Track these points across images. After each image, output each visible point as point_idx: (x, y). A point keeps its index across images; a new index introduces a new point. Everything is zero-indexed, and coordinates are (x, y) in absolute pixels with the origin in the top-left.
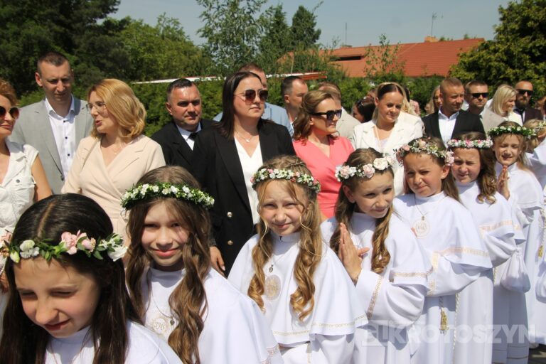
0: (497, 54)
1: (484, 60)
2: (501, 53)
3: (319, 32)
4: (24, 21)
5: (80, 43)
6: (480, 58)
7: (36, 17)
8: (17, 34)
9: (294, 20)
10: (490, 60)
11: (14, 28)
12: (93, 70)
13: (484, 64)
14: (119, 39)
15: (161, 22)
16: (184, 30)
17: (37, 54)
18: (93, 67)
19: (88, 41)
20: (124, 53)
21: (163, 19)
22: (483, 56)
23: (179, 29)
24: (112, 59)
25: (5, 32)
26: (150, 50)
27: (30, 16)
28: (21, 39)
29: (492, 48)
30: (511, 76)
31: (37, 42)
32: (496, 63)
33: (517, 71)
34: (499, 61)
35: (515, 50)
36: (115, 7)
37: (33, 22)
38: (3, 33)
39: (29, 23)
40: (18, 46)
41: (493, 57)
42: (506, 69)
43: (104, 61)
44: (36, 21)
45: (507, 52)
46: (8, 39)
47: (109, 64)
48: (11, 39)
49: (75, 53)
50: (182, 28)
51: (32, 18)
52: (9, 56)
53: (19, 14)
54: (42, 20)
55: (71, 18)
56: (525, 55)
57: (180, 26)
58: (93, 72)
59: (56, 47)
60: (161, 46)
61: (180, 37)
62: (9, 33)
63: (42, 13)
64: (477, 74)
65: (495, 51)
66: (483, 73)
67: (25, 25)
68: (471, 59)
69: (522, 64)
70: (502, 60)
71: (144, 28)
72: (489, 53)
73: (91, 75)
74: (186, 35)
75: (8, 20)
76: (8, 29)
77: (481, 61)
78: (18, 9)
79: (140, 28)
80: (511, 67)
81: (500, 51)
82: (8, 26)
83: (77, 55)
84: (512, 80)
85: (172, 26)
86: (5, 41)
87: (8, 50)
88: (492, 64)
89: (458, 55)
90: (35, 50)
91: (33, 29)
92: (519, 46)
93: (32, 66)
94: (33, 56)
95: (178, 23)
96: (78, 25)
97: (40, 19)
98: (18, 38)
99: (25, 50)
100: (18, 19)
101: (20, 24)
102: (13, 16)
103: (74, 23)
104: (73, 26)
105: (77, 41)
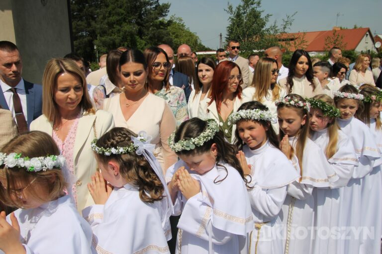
4: (122, 23)
7: (127, 21)
8: (119, 31)
11: (118, 27)
14: (167, 31)
16: (184, 24)
19: (152, 32)
20: (171, 38)
27: (125, 20)
28: (121, 33)
31: (129, 34)
36: (166, 14)
39: (124, 24)
40: (120, 37)
46: (114, 33)
51: (126, 22)
52: (117, 42)
53: (120, 20)
54: (130, 22)
57: (183, 22)
61: (181, 27)
62: (115, 30)
63: (130, 18)
74: (186, 27)
75: (114, 23)
76: (114, 28)
78: (120, 17)
85: (178, 22)
86: (113, 35)
87: (115, 39)
90: (128, 38)
91: (126, 27)
95: (182, 20)
96: (147, 24)
97: (129, 22)
98: (120, 33)
99: (123, 38)
100: (119, 23)
101: (120, 25)
102: (117, 21)
103: (145, 23)
104: (144, 25)
105: (146, 33)
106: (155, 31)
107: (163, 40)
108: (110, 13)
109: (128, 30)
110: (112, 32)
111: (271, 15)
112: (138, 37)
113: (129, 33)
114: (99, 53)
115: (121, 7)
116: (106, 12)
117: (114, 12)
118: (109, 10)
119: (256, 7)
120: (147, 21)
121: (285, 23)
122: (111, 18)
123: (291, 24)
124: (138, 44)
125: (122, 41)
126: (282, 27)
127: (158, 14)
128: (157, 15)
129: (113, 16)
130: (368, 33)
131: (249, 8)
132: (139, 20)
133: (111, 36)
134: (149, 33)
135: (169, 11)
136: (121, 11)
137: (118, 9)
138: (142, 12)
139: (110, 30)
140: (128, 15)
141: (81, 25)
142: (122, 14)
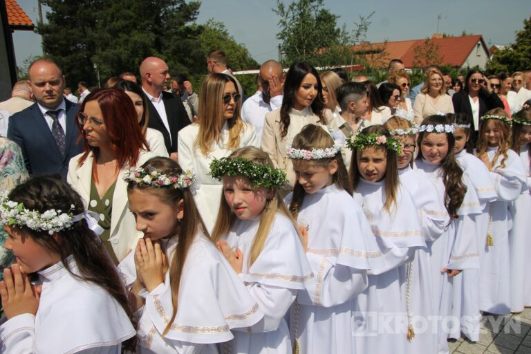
0: (524, 52)
1: (514, 56)
2: (527, 51)
3: (339, 31)
4: (130, 31)
5: (169, 46)
6: (511, 55)
7: (138, 27)
8: (126, 42)
10: (519, 56)
11: (125, 37)
13: (515, 59)
14: (198, 41)
15: (210, 25)
16: (227, 32)
17: (141, 55)
18: (179, 64)
19: (176, 44)
21: (211, 23)
23: (224, 31)
24: (193, 58)
25: (118, 39)
27: (135, 26)
28: (130, 45)
29: (520, 48)
31: (142, 46)
36: (195, 17)
37: (137, 31)
39: (134, 32)
40: (127, 50)
41: (521, 54)
43: (187, 59)
46: (120, 45)
47: (191, 61)
48: (122, 45)
49: (164, 53)
50: (227, 30)
51: (136, 29)
52: (123, 58)
53: (127, 26)
54: (143, 29)
57: (225, 28)
61: (224, 37)
62: (121, 40)
63: (142, 24)
64: (509, 66)
65: (522, 50)
66: (514, 65)
67: (131, 34)
68: (503, 56)
70: (526, 56)
72: (518, 52)
74: (230, 35)
75: (119, 31)
76: (119, 37)
77: (512, 57)
78: (127, 22)
82: (120, 35)
83: (165, 55)
85: (218, 28)
86: (118, 47)
87: (121, 53)
88: (521, 59)
90: (140, 53)
91: (137, 37)
95: (223, 26)
96: (168, 31)
97: (141, 29)
98: (127, 44)
99: (132, 53)
100: (126, 30)
101: (128, 33)
102: (123, 28)
103: (165, 31)
104: (164, 33)
105: (167, 44)
106: (179, 41)
107: (192, 55)
108: (113, 17)
109: (139, 40)
110: (116, 44)
111: (339, 17)
113: (141, 44)
114: (100, 74)
115: (129, 8)
116: (108, 14)
117: (118, 14)
118: (111, 12)
119: (317, 6)
120: (168, 28)
121: (357, 29)
122: (114, 23)
123: (366, 29)
125: (131, 57)
126: (354, 33)
127: (184, 17)
128: (181, 19)
129: (118, 20)
130: (480, 42)
131: (307, 6)
132: (156, 26)
133: (115, 48)
134: (171, 44)
135: (198, 13)
136: (130, 13)
137: (125, 10)
138: (161, 15)
139: (114, 41)
140: (139, 18)
141: (73, 34)
142: (131, 17)
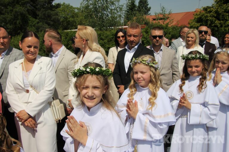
1: (204, 16)
2: (213, 12)
3: (150, 8)
4: (15, 5)
5: (39, 14)
6: (202, 16)
8: (12, 11)
9: (139, 3)
10: (207, 16)
11: (10, 8)
12: (45, 25)
14: (56, 12)
15: (82, 5)
17: (20, 19)
18: (45, 24)
20: (58, 18)
21: (83, 4)
22: (204, 15)
24: (53, 21)
26: (73, 17)
28: (13, 13)
29: (209, 10)
30: (218, 24)
32: (211, 18)
33: (222, 22)
34: (212, 17)
35: (220, 11)
38: (6, 11)
39: (17, 6)
40: (12, 15)
41: (209, 15)
42: (215, 21)
43: (50, 22)
44: (20, 5)
45: (216, 12)
46: (8, 13)
47: (52, 23)
48: (9, 13)
51: (19, 4)
53: (12, 2)
55: (35, 4)
56: (226, 13)
58: (45, 26)
59: (29, 16)
60: (78, 15)
63: (23, 1)
64: (201, 24)
65: (210, 12)
67: (15, 7)
69: (224, 18)
70: (214, 16)
71: (70, 7)
72: (207, 13)
73: (44, 27)
75: (8, 5)
76: (8, 9)
77: (203, 17)
79: (69, 7)
80: (218, 20)
81: (213, 11)
82: (8, 7)
83: (38, 19)
84: (219, 26)
86: (7, 14)
87: (7, 18)
88: (208, 18)
89: (194, 15)
90: (19, 17)
91: (19, 8)
92: (223, 9)
93: (18, 24)
94: (19, 20)
97: (22, 4)
99: (14, 17)
101: (13, 6)
102: (10, 3)
106: (44, 12)
107: (52, 19)
109: (19, 11)
112: (30, 16)
124: (29, 22)
133: (4, 15)
